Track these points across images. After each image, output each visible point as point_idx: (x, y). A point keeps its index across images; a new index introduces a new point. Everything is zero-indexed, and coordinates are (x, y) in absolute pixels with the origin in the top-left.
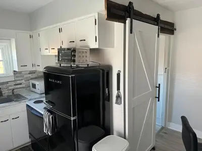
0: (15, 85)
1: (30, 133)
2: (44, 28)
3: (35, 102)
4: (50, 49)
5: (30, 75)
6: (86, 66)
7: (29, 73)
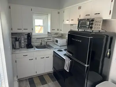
0: (47, 40)
1: (53, 67)
2: (68, 7)
3: (58, 51)
4: (70, 20)
5: (55, 35)
6: (98, 32)
7: (55, 34)
